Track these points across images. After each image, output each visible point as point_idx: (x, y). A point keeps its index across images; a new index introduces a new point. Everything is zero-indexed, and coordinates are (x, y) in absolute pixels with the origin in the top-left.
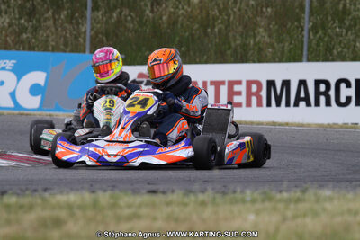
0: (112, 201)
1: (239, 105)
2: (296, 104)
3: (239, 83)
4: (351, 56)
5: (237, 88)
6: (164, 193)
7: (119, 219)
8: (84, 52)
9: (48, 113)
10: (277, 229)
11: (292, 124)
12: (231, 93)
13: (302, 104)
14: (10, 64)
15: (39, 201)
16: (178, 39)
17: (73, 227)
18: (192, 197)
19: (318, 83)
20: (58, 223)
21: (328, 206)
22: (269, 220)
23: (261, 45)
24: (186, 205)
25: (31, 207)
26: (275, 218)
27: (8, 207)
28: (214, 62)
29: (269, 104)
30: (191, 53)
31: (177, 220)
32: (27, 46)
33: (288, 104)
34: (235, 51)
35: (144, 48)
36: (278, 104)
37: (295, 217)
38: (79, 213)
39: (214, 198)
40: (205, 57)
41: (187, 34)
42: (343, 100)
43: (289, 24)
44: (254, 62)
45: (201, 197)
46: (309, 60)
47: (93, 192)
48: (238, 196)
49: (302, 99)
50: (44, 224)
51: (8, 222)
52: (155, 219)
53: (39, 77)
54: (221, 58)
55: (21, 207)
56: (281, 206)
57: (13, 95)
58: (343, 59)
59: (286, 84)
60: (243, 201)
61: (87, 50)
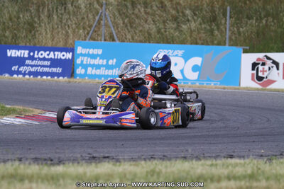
8: (225, 45)
14: (180, 52)
53: (197, 61)
57: (182, 71)
61: (227, 45)
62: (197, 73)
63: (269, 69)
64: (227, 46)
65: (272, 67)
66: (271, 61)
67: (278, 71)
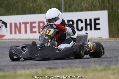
1: (35, 32)
3: (35, 23)
4: (80, 9)
5: (34, 25)
12: (32, 27)
19: (69, 21)
30: (11, 11)
42: (80, 28)
54: (24, 12)
58: (76, 11)
65: (2, 26)
66: (1, 22)
67: (6, 29)
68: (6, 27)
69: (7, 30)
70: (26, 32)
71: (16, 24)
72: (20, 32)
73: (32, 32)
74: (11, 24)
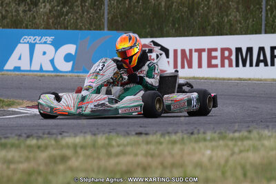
0: (107, 141)
1: (216, 66)
2: (257, 65)
3: (216, 50)
5: (214, 54)
6: (147, 134)
7: (109, 155)
9: (76, 74)
10: (227, 161)
11: (253, 80)
12: (210, 58)
13: (262, 64)
14: (49, 39)
15: (53, 142)
16: (171, 19)
17: (74, 162)
18: (167, 138)
19: (273, 49)
20: (64, 159)
21: (266, 143)
22: (221, 154)
23: (232, 22)
24: (161, 143)
25: (46, 147)
26: (226, 153)
27: (29, 147)
28: (198, 36)
29: (237, 65)
30: (181, 29)
31: (152, 156)
32: (63, 26)
33: (251, 65)
34: (213, 27)
35: (147, 26)
36: (244, 65)
37: (241, 151)
38: (80, 151)
39: (183, 139)
40: (191, 32)
41: (179, 15)
43: (252, 7)
44: (227, 34)
45: (174, 137)
46: (266, 33)
47: (94, 135)
48: (201, 136)
49: (262, 61)
50: (54, 160)
51: (28, 159)
52: (136, 155)
53: (70, 49)
54: (203, 32)
55: (39, 147)
56: (231, 143)
57: (52, 61)
59: (250, 50)
60: (205, 140)
61: (106, 28)
62: (71, 63)
63: (157, 56)
64: (106, 31)
65: (161, 54)
66: (160, 48)
67: (168, 60)
68: (168, 57)
69: (168, 62)
70: (200, 66)
71: (183, 51)
72: (190, 66)
73: (210, 65)
74: (175, 51)
